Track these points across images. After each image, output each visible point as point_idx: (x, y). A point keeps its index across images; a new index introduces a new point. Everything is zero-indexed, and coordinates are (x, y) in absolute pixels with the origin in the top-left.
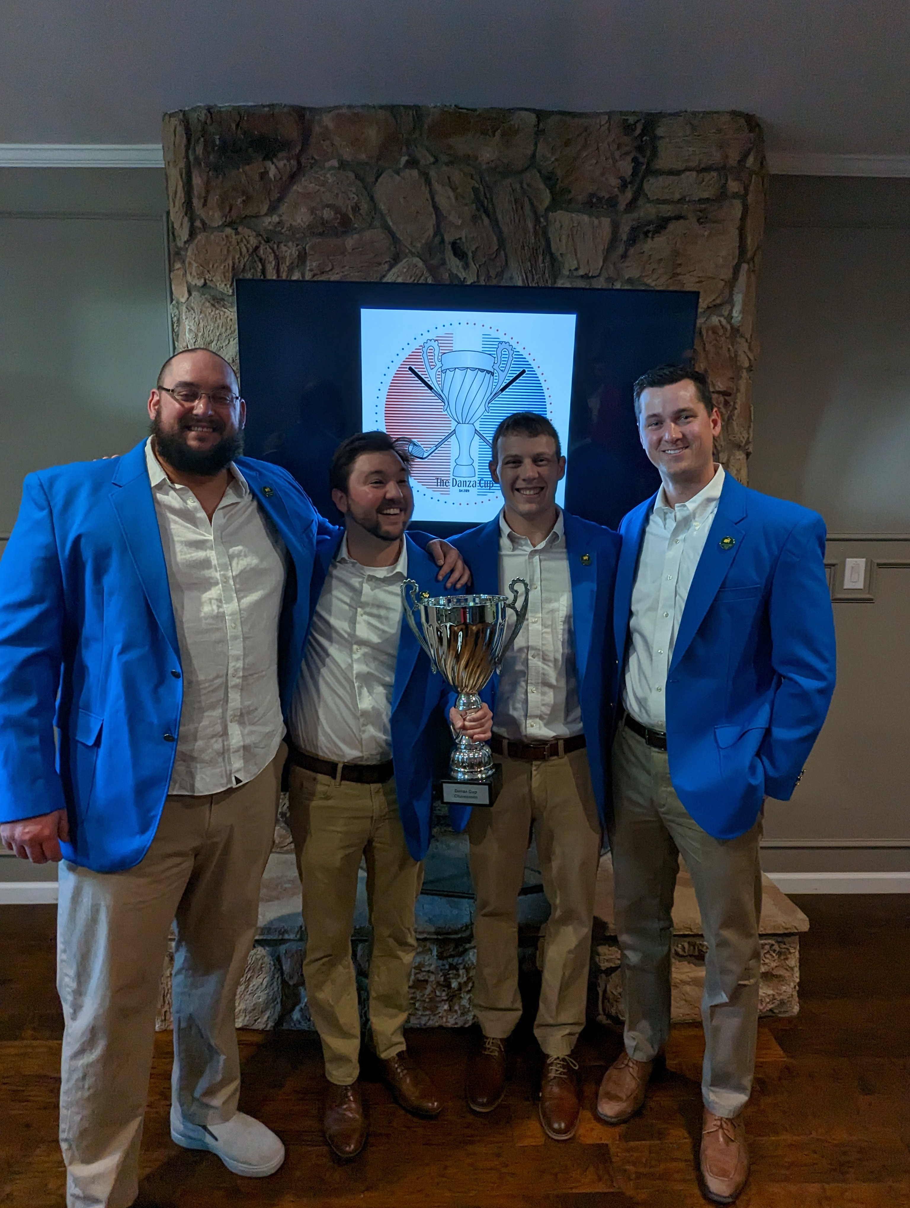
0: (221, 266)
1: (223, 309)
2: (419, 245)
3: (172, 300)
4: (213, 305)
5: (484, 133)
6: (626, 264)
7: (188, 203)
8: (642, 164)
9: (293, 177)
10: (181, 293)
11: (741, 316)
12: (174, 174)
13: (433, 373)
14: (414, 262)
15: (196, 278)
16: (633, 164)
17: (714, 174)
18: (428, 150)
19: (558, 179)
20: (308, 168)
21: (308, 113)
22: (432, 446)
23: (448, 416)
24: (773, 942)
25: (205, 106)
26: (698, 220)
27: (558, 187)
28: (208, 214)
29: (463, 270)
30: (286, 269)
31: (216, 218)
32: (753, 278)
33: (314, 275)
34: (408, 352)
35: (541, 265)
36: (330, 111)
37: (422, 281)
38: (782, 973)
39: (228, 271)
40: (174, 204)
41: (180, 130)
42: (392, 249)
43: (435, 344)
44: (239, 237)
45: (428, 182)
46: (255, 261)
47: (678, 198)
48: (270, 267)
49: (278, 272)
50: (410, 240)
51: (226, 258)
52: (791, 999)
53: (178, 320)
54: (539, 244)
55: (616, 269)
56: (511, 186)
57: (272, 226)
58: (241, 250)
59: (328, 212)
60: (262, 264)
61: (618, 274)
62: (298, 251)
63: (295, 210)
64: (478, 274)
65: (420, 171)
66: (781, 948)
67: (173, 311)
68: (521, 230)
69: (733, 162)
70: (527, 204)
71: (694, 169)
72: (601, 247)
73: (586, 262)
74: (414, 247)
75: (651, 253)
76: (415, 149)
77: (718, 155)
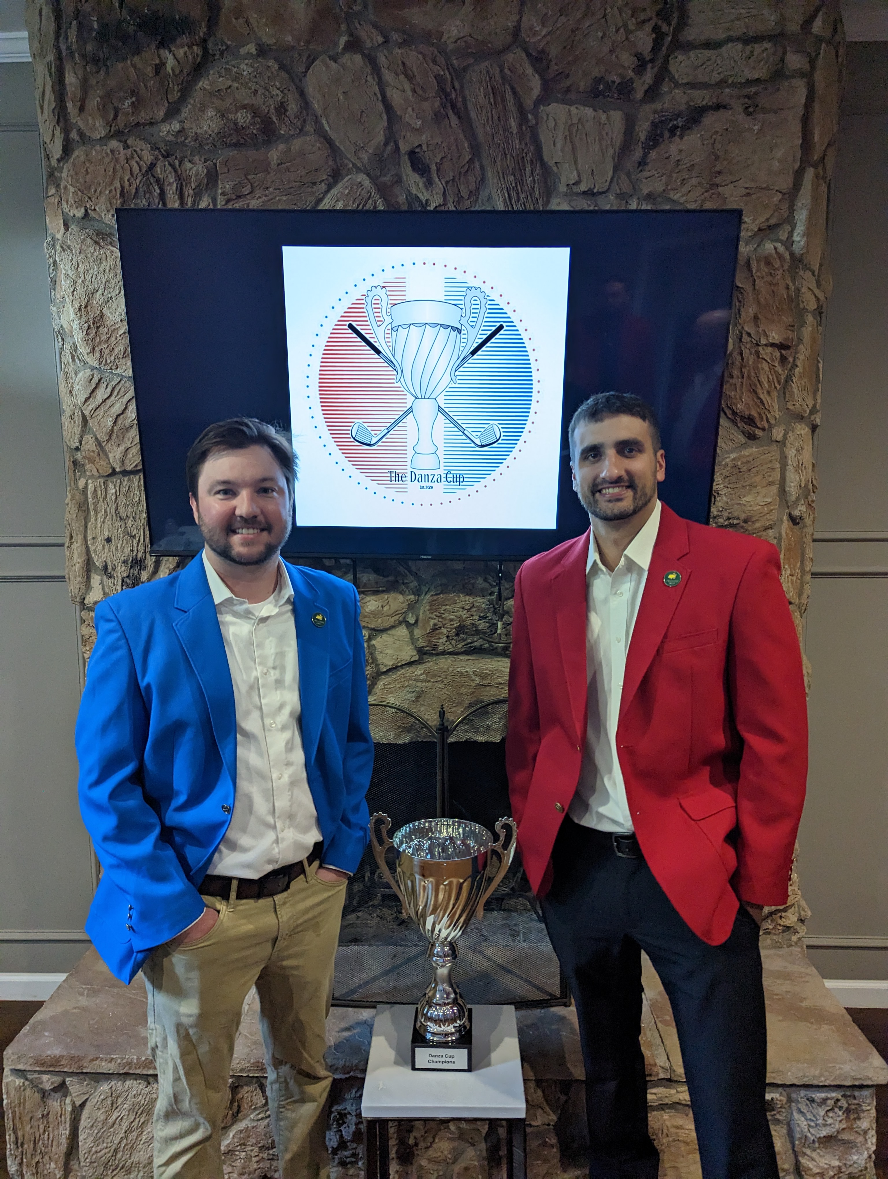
0: (105, 190)
1: (110, 247)
2: (365, 156)
3: (46, 236)
4: (96, 243)
6: (647, 174)
7: (60, 109)
8: (667, 34)
9: (197, 71)
10: (56, 226)
11: (805, 239)
12: (42, 70)
14: (359, 180)
15: (74, 207)
16: (654, 36)
17: (767, 45)
18: (374, 26)
19: (551, 61)
20: (217, 57)
22: (383, 429)
23: (402, 389)
24: (838, 1096)
26: (746, 110)
27: (550, 71)
28: (88, 122)
29: (424, 190)
30: (192, 192)
31: (99, 129)
32: (823, 187)
33: (228, 201)
34: (346, 304)
35: (530, 180)
37: (369, 206)
38: (851, 1138)
39: (114, 197)
40: (42, 108)
42: (330, 163)
43: (382, 293)
44: (129, 152)
45: (376, 70)
46: (151, 184)
47: (718, 80)
48: (171, 192)
49: (181, 197)
50: (353, 150)
51: (112, 180)
52: (864, 1172)
53: (55, 262)
54: (525, 150)
55: (631, 182)
56: (488, 72)
57: (172, 135)
58: (131, 169)
59: (244, 115)
60: (160, 188)
61: (634, 188)
62: (207, 168)
63: (200, 113)
64: (444, 193)
65: (365, 56)
66: (849, 1105)
67: (48, 251)
68: (501, 132)
69: (793, 27)
70: (509, 96)
71: (739, 39)
72: (611, 152)
73: (590, 171)
74: (359, 159)
75: (678, 158)
76: (358, 26)
77: (773, 19)
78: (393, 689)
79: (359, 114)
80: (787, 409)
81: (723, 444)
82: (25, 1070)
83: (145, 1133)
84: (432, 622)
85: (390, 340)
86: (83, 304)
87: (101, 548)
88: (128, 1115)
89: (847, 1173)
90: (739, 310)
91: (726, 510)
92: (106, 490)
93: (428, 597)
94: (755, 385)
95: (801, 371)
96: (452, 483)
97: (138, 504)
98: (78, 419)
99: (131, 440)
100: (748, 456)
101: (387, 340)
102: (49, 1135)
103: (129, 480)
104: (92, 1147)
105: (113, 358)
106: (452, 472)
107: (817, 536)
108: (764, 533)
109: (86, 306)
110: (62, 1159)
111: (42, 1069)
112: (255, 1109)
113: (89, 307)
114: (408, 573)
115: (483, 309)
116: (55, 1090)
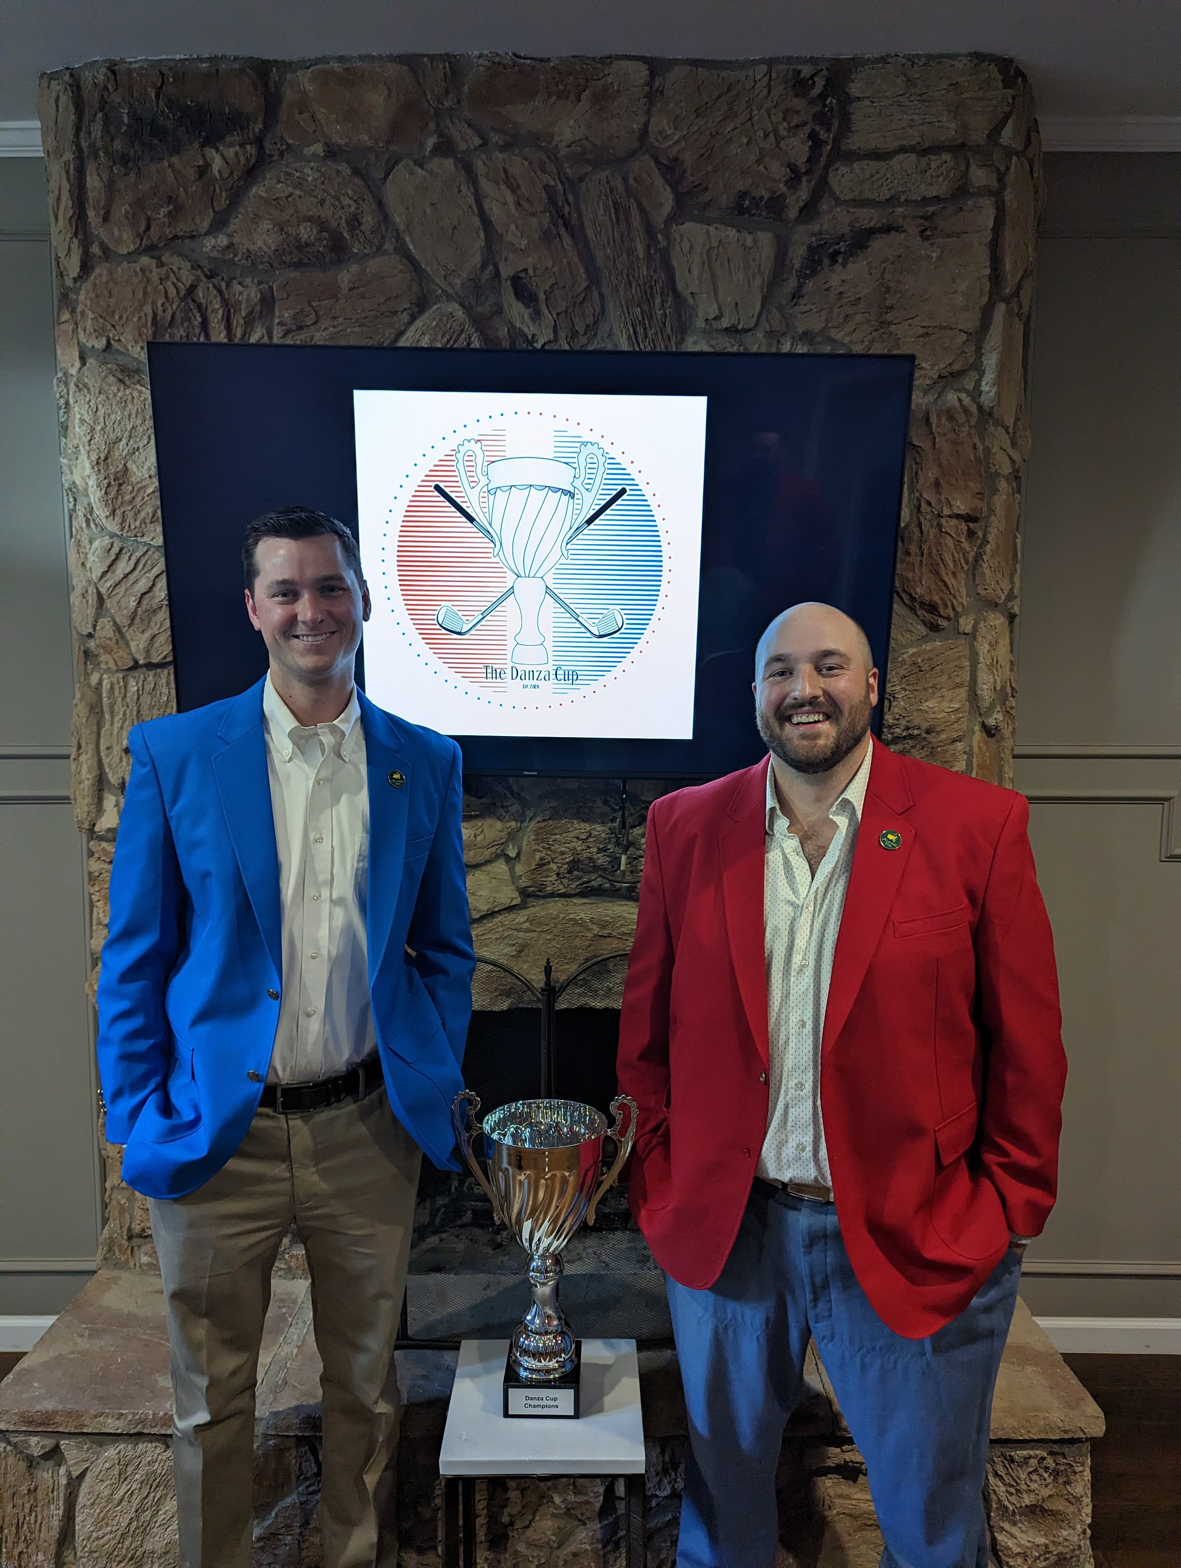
0: (133, 316)
1: (138, 387)
2: (458, 282)
3: (56, 370)
4: (120, 380)
5: (562, 95)
6: (803, 308)
7: (79, 217)
9: (252, 173)
10: (69, 360)
11: (995, 388)
12: (56, 170)
13: (474, 495)
14: (450, 310)
15: (94, 337)
16: (810, 143)
17: (946, 157)
18: (470, 125)
19: (685, 171)
20: (275, 158)
21: (274, 69)
23: (501, 565)
24: (1043, 1453)
25: (105, 61)
26: (922, 233)
27: (685, 183)
28: (113, 233)
29: (530, 323)
30: (242, 321)
31: (127, 243)
32: (1019, 326)
33: (286, 333)
35: (660, 313)
36: (309, 67)
37: (461, 343)
38: (1060, 1508)
39: (145, 326)
40: (56, 217)
41: (66, 101)
42: (415, 288)
44: (163, 271)
45: (472, 178)
46: (191, 310)
47: (888, 197)
48: (216, 320)
49: (228, 328)
50: (443, 273)
51: (142, 305)
52: (1077, 1552)
53: (67, 403)
54: (655, 277)
55: (783, 317)
56: (608, 182)
57: (218, 251)
58: (166, 292)
59: (308, 229)
60: (201, 316)
61: (787, 325)
62: (261, 293)
63: (254, 226)
64: (555, 327)
65: (458, 161)
66: (1057, 1464)
67: (58, 389)
68: (625, 255)
69: (978, 137)
70: (635, 213)
71: (911, 149)
72: (758, 281)
73: (733, 304)
74: (450, 284)
75: (841, 289)
76: (450, 125)
77: (953, 125)
78: (488, 941)
79: (451, 232)
80: (978, 594)
81: (899, 636)
82: (7, 1431)
83: (161, 1512)
84: (538, 855)
85: (486, 505)
86: (102, 456)
87: (118, 761)
88: (141, 1488)
89: (1055, 1553)
90: (916, 473)
91: (904, 717)
92: (125, 688)
93: (533, 823)
94: (938, 565)
95: (994, 548)
96: (563, 681)
97: (166, 706)
98: (92, 599)
99: (159, 625)
100: (930, 651)
101: (483, 505)
102: (36, 1516)
103: (155, 675)
104: (93, 1531)
105: (138, 523)
106: (563, 668)
107: (1018, 751)
108: (952, 747)
109: (106, 459)
110: (53, 1549)
111: (30, 1429)
112: (306, 1479)
113: (109, 460)
114: (509, 795)
115: (601, 469)
116: (47, 1456)
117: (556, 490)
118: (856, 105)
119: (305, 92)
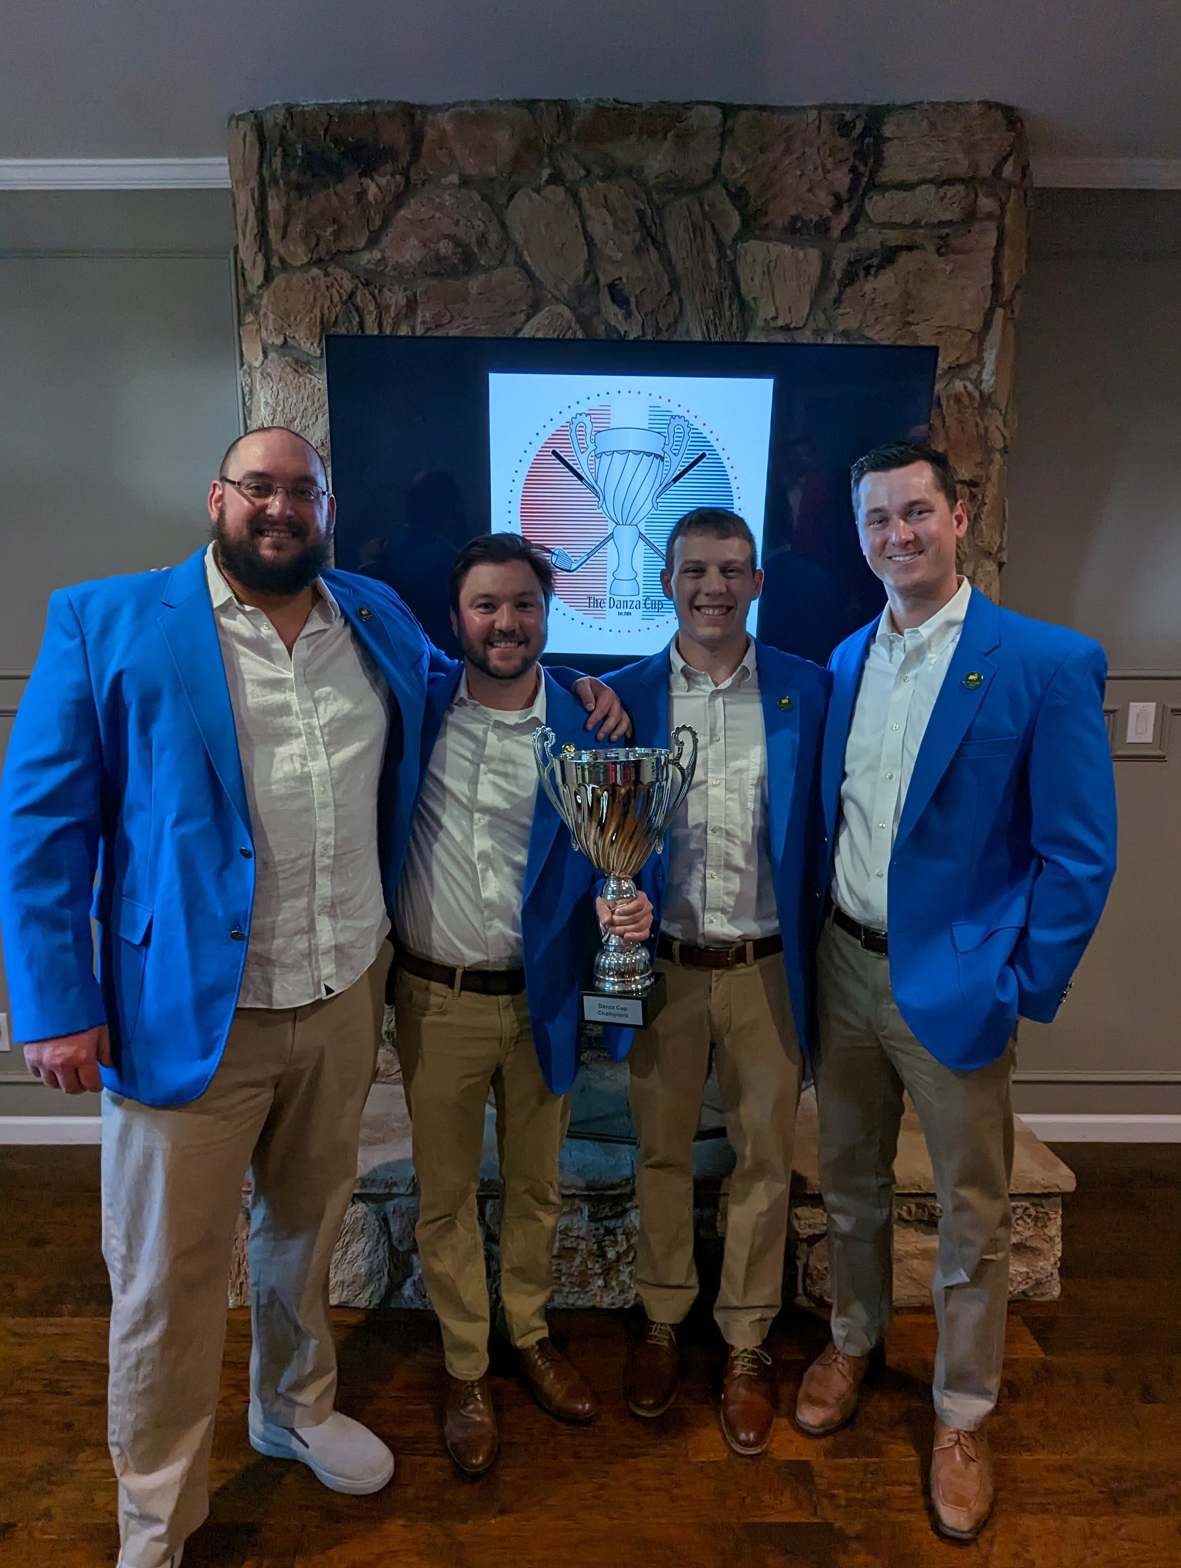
0: (305, 318)
1: (309, 375)
2: (565, 288)
3: (242, 365)
4: (296, 371)
5: (652, 134)
6: (841, 311)
7: (262, 236)
8: (862, 175)
9: (399, 200)
10: (253, 355)
11: (994, 379)
12: (243, 197)
13: (583, 458)
14: (559, 310)
15: (274, 334)
16: (851, 175)
17: (959, 187)
18: (577, 159)
19: (750, 197)
20: (419, 186)
21: (419, 111)
22: (583, 555)
23: (604, 515)
24: (1027, 1204)
25: (284, 104)
26: (938, 250)
27: (749, 207)
28: (289, 249)
29: (623, 322)
30: (390, 321)
31: (299, 255)
32: (1010, 328)
33: (428, 329)
34: (551, 430)
35: (728, 314)
36: (447, 110)
37: (569, 335)
38: (1038, 1245)
39: (315, 325)
40: (245, 234)
41: (251, 138)
42: (531, 294)
44: (329, 280)
45: (578, 204)
46: (351, 312)
47: (911, 221)
48: (370, 319)
49: (380, 325)
50: (553, 281)
51: (313, 308)
52: (1050, 1278)
53: (250, 390)
54: (725, 284)
55: (827, 318)
57: (372, 264)
58: (331, 299)
59: (446, 245)
60: (359, 316)
61: (830, 324)
62: (406, 297)
63: (402, 242)
64: (643, 325)
65: (567, 190)
66: (1037, 1213)
67: (243, 379)
68: (701, 266)
69: (985, 171)
70: (708, 231)
71: (931, 181)
72: (808, 287)
73: (787, 308)
74: (559, 290)
75: (874, 296)
76: (560, 158)
77: (966, 163)
79: (560, 246)
80: (975, 544)
89: (1034, 1278)
95: (989, 507)
117: (649, 454)
118: (888, 144)
119: (444, 131)
